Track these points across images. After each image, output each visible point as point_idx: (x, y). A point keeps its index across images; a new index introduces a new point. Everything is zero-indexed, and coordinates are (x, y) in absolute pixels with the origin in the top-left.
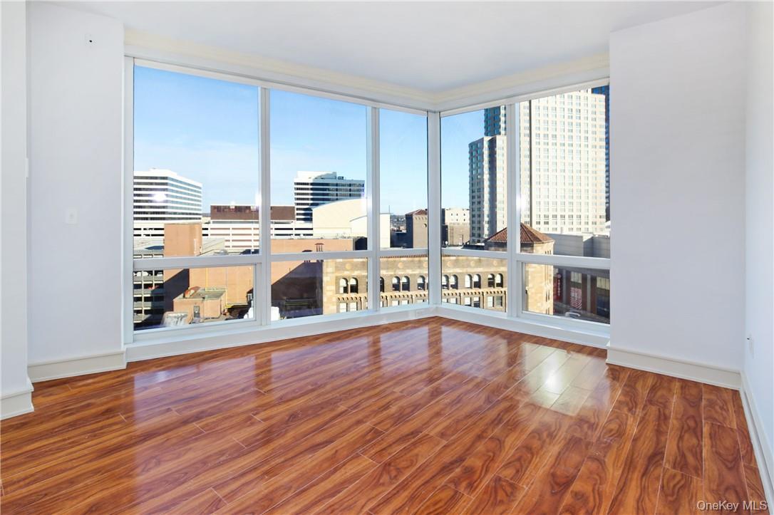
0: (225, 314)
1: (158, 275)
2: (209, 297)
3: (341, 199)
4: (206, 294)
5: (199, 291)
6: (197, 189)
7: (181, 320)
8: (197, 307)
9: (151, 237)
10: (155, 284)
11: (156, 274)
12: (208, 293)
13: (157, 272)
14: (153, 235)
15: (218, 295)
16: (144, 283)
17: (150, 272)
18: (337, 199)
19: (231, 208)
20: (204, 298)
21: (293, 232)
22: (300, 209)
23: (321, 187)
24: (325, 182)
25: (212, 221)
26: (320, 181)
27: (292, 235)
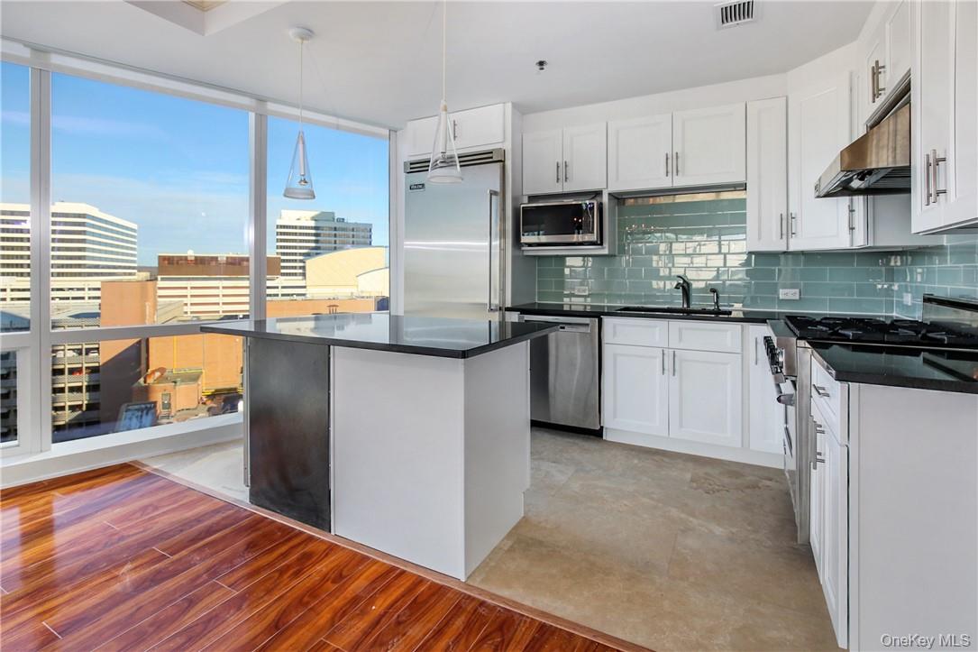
0: (204, 403)
1: (91, 355)
2: (182, 381)
3: (341, 249)
4: (178, 377)
5: (166, 374)
6: (130, 233)
7: (147, 414)
8: (167, 395)
9: (71, 301)
10: (87, 368)
11: (87, 354)
12: (178, 376)
13: (88, 351)
14: (74, 298)
15: (195, 378)
16: (68, 366)
17: (79, 352)
18: (335, 249)
19: (189, 259)
20: (175, 382)
21: (280, 291)
22: (284, 261)
23: (313, 231)
24: (319, 224)
25: (159, 277)
26: (312, 224)
27: (277, 295)
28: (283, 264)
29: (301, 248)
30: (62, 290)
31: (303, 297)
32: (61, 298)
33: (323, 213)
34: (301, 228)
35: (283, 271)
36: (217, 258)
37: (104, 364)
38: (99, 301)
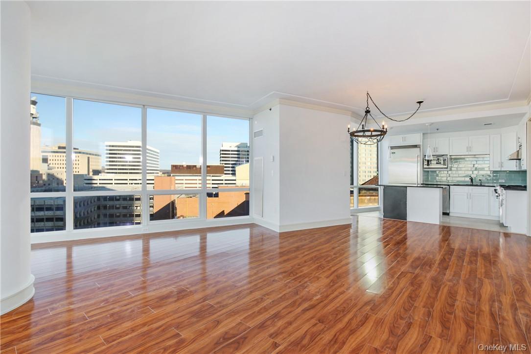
6: (156, 154)
19: (184, 166)
21: (224, 182)
22: (226, 167)
23: (236, 153)
24: (239, 149)
25: (172, 175)
26: (236, 149)
27: (223, 184)
28: (225, 169)
29: (232, 161)
30: (136, 180)
31: (234, 185)
32: (135, 184)
33: (242, 143)
34: (232, 151)
35: (225, 172)
36: (196, 166)
37: (156, 213)
38: (154, 185)
